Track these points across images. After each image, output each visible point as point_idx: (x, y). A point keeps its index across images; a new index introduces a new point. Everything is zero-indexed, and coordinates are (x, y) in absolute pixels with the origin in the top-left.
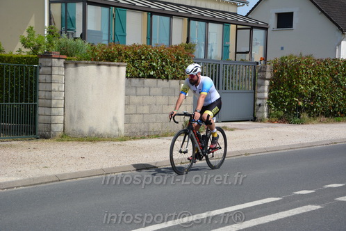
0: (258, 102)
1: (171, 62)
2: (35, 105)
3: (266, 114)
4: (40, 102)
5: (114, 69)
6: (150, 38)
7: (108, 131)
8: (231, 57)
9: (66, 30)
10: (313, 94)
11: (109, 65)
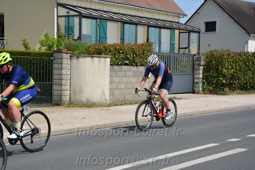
0: (196, 81)
1: (139, 55)
2: (52, 84)
3: (201, 89)
4: (55, 81)
5: (103, 59)
6: (123, 39)
7: (99, 100)
8: (176, 51)
9: (69, 34)
10: (232, 75)
11: (99, 57)
